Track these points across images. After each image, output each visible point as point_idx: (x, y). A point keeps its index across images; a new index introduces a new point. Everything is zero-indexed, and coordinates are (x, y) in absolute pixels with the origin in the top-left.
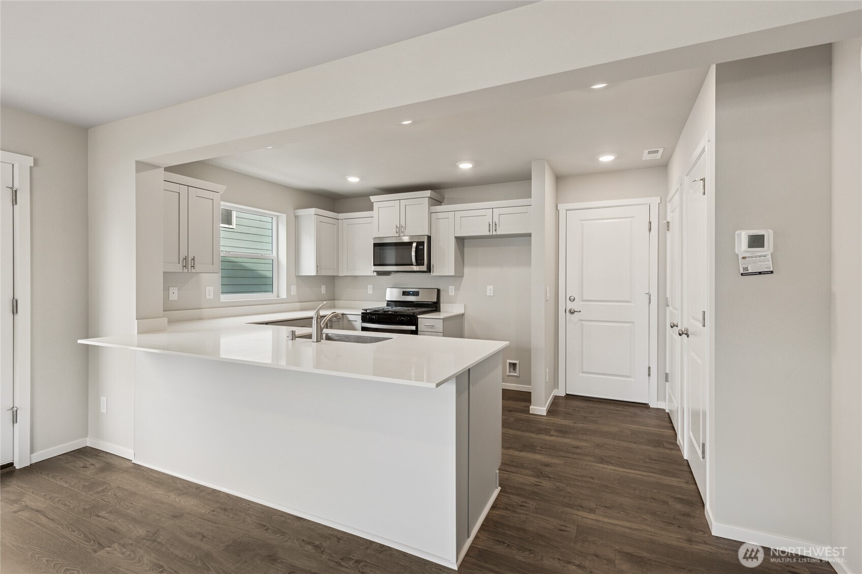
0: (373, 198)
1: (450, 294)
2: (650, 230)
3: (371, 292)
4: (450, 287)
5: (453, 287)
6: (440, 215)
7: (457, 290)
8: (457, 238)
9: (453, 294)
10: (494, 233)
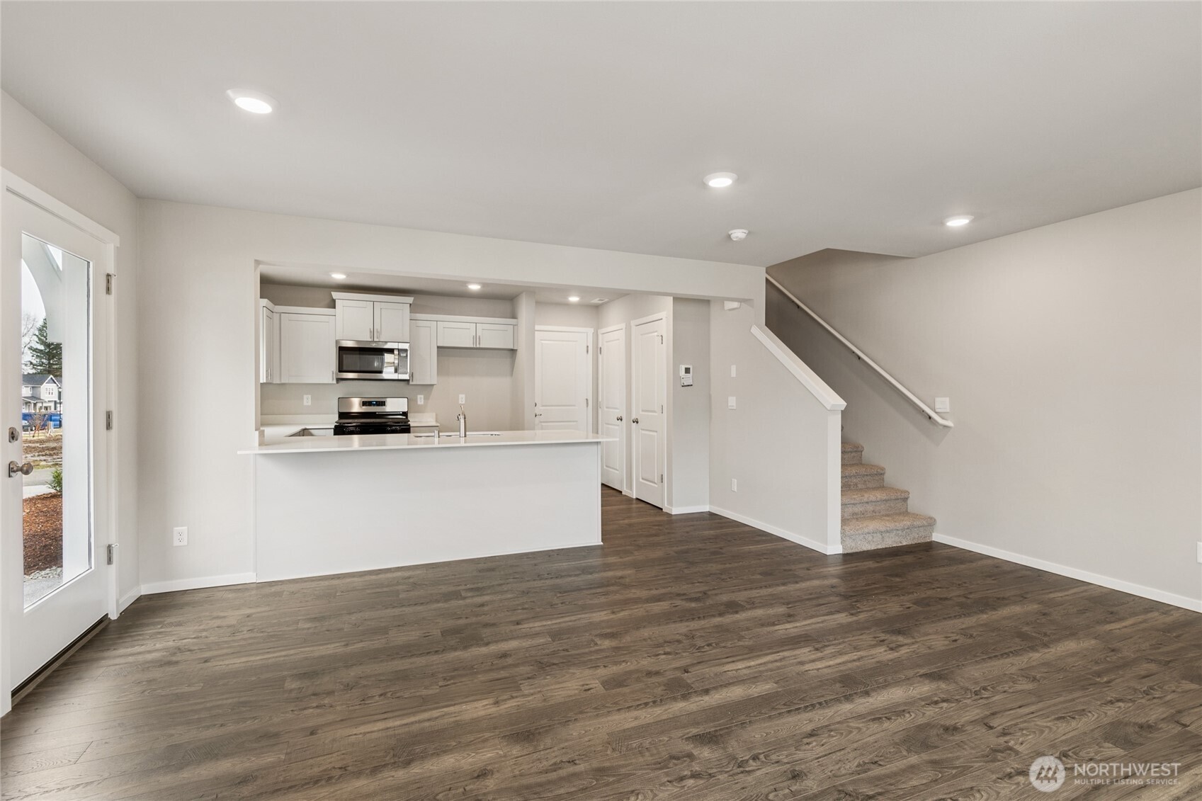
0: (335, 295)
1: (419, 403)
2: (587, 351)
3: (310, 404)
4: (419, 396)
5: (422, 396)
6: (420, 323)
7: (426, 398)
8: (438, 347)
9: (422, 403)
10: (478, 346)
